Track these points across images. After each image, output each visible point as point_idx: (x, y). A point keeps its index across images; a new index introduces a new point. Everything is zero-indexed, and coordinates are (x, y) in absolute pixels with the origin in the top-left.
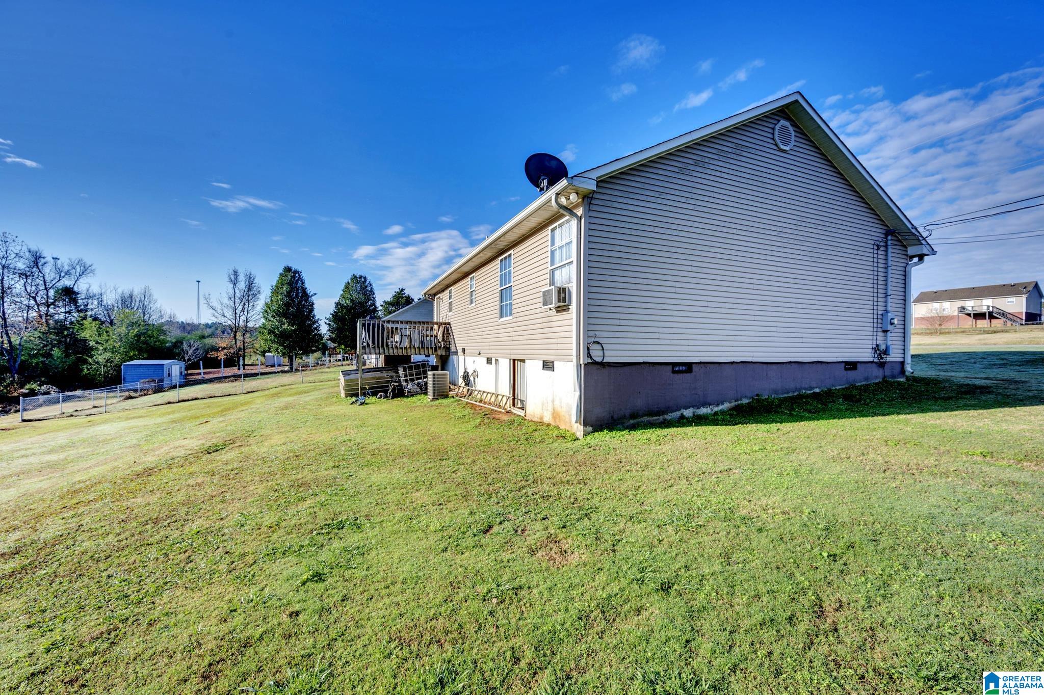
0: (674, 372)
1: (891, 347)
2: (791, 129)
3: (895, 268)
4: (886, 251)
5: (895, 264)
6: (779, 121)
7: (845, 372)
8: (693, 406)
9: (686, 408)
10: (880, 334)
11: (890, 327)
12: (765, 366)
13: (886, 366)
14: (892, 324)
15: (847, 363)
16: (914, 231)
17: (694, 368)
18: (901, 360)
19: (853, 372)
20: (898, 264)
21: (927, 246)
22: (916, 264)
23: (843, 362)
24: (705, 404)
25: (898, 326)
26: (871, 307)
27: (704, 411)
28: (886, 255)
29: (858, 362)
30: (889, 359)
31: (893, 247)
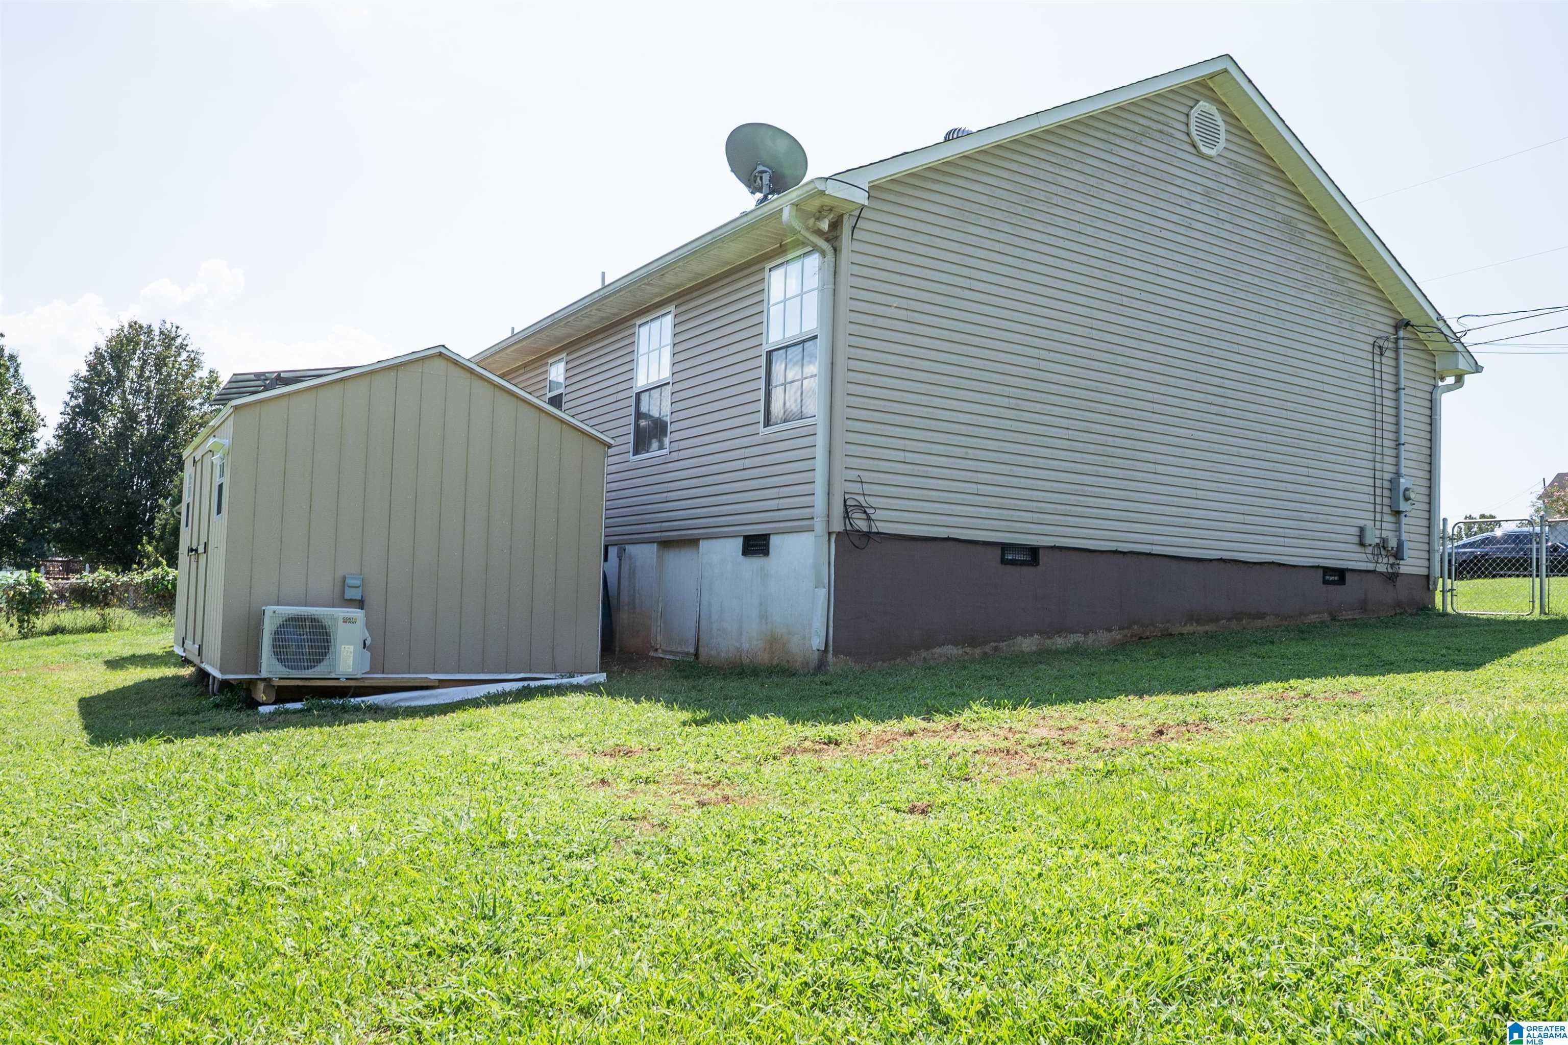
0: (1004, 561)
1: (1406, 545)
2: (1219, 118)
3: (1413, 392)
4: (1397, 359)
5: (1412, 384)
6: (1198, 101)
7: (1323, 588)
8: (1040, 633)
9: (1025, 633)
10: (1387, 518)
11: (1403, 506)
12: (1174, 563)
13: (1399, 582)
14: (1407, 499)
15: (1327, 570)
16: (1440, 324)
17: (1043, 557)
18: (1424, 572)
19: (1340, 588)
20: (1418, 385)
21: (1466, 354)
22: (1450, 388)
23: (1318, 567)
24: (1061, 630)
25: (1418, 506)
26: (1370, 465)
27: (1060, 642)
28: (1397, 367)
29: (1347, 570)
30: (1403, 569)
31: (1409, 352)
